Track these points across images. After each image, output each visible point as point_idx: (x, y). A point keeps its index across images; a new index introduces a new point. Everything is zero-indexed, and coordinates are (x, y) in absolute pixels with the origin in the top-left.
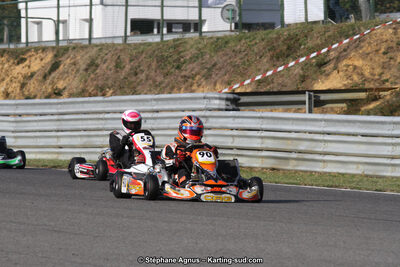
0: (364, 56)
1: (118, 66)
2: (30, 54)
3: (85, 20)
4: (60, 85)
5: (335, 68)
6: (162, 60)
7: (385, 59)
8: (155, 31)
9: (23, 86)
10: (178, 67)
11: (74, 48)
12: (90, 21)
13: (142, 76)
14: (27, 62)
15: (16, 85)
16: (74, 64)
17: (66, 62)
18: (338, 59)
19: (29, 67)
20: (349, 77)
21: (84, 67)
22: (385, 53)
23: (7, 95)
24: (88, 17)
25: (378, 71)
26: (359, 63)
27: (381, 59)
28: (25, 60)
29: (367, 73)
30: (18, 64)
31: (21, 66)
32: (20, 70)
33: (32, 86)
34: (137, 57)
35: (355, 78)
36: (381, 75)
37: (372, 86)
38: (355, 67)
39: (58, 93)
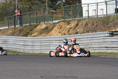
1: (93, 24)
2: (71, 22)
3: (87, 11)
4: (78, 31)
6: (104, 22)
9: (68, 31)
10: (107, 24)
11: (83, 19)
12: (88, 11)
13: (98, 27)
14: (70, 24)
15: (67, 31)
16: (82, 24)
17: (80, 24)
19: (71, 25)
21: (84, 25)
23: (64, 34)
24: (87, 10)
28: (70, 23)
30: (68, 25)
31: (69, 25)
32: (68, 26)
33: (71, 31)
34: (98, 21)
39: (77, 33)
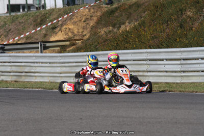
0: (74, 23)
5: (60, 30)
7: (84, 24)
8: (21, 10)
18: (62, 25)
20: (67, 34)
22: (84, 22)
25: (81, 30)
26: (71, 27)
27: (82, 24)
29: (75, 32)
35: (70, 34)
36: (82, 32)
37: (78, 38)
38: (70, 29)
